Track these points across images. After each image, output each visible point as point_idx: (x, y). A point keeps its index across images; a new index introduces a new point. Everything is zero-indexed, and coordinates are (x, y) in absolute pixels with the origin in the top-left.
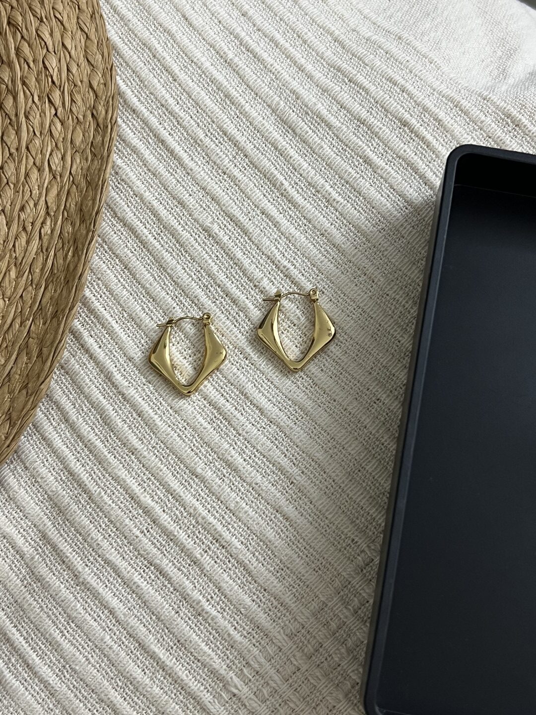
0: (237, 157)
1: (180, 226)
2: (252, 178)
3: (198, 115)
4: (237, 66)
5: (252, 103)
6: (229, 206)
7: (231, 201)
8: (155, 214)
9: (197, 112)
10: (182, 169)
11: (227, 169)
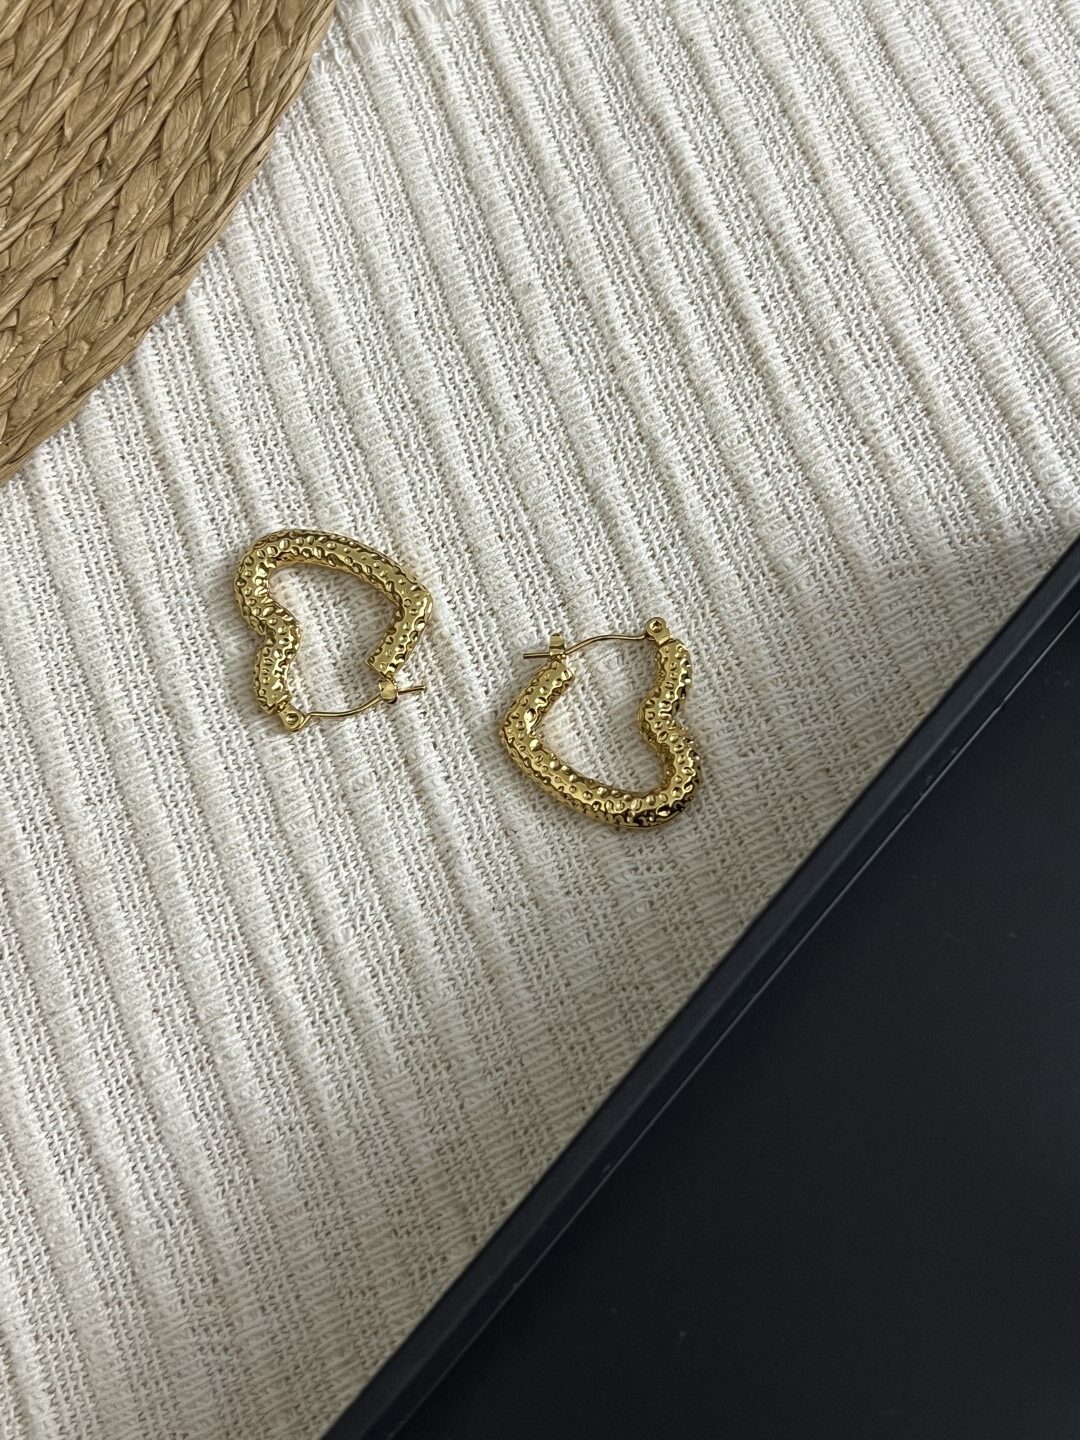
0: (907, 408)
1: (720, 545)
2: (925, 470)
3: (845, 278)
4: (972, 187)
5: (981, 286)
6: (850, 527)
7: (860, 517)
8: (672, 495)
9: (845, 272)
10: (768, 403)
11: (875, 432)
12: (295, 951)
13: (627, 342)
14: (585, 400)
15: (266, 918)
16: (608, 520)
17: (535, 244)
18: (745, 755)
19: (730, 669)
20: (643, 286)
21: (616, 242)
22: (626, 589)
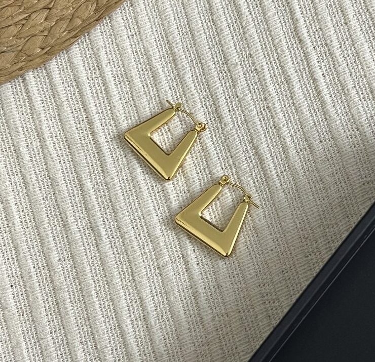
12: (136, 326)
13: (271, 88)
14: (255, 112)
15: (125, 312)
16: (261, 161)
17: (238, 47)
18: (308, 257)
19: (304, 221)
20: (278, 65)
21: (268, 46)
22: (267, 189)
